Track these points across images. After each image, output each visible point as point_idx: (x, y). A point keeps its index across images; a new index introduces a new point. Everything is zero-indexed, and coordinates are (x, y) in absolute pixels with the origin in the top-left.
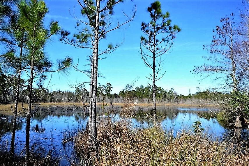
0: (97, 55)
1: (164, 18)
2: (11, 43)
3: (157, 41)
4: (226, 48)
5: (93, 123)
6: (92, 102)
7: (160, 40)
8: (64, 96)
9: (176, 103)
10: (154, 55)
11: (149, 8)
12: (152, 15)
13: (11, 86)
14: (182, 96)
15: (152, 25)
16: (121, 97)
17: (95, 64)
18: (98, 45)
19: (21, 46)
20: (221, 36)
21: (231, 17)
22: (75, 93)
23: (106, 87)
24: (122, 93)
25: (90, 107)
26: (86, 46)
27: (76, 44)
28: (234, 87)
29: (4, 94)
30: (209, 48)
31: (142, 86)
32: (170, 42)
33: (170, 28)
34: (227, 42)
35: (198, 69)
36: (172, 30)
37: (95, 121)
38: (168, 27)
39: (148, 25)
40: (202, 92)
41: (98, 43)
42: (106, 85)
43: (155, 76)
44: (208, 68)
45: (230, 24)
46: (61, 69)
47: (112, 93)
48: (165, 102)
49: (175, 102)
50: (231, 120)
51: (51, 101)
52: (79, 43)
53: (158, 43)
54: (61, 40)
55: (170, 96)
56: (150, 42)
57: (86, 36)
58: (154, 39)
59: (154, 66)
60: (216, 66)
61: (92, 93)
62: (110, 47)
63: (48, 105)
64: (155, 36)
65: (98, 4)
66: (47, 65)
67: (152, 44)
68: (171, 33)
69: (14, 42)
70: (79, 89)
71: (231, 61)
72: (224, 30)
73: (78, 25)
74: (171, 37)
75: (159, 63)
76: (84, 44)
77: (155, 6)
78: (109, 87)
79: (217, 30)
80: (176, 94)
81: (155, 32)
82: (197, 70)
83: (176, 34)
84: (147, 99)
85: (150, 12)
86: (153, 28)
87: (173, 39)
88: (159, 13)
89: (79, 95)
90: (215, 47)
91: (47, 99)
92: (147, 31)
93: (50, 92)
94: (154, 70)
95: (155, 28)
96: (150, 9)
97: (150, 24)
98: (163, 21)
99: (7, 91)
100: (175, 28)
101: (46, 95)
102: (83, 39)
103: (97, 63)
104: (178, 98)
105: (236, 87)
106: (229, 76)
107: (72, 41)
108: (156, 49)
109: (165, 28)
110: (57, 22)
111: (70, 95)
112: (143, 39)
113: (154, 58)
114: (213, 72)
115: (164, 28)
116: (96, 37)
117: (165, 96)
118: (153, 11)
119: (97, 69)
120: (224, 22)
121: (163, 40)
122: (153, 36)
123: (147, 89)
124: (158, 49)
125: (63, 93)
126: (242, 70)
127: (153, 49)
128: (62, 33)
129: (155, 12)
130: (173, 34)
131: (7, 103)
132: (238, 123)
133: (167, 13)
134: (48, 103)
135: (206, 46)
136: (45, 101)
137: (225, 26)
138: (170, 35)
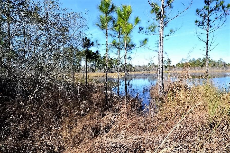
0: (163, 38)
2: (114, 36)
5: (161, 80)
6: (160, 68)
8: (141, 68)
9: (225, 70)
10: (208, 32)
12: (206, 2)
15: (205, 9)
16: (178, 67)
18: (163, 31)
19: (119, 37)
22: (147, 66)
23: (167, 61)
24: (179, 65)
25: (159, 71)
26: (155, 34)
31: (194, 59)
32: (224, 19)
33: (223, 8)
36: (225, 9)
37: (163, 79)
38: (221, 7)
39: (202, 10)
41: (163, 29)
42: (167, 60)
43: (208, 48)
46: (142, 46)
47: (171, 65)
48: (214, 69)
49: (223, 69)
52: (150, 32)
53: (211, 22)
54: (139, 32)
55: (219, 65)
57: (154, 28)
58: (208, 19)
59: (208, 40)
61: (160, 63)
62: (171, 31)
63: (133, 73)
64: (208, 17)
65: (163, 3)
68: (225, 11)
70: (149, 63)
73: (148, 22)
75: (212, 37)
76: (153, 32)
78: (169, 61)
80: (224, 63)
84: (198, 68)
87: (226, 16)
89: (150, 67)
91: (132, 70)
92: (201, 15)
93: (133, 66)
94: (207, 43)
95: (208, 11)
97: (204, 8)
98: (217, 3)
100: (228, 6)
101: (132, 68)
102: (152, 29)
103: (163, 43)
104: (226, 66)
108: (209, 27)
111: (144, 67)
112: (197, 22)
113: (208, 35)
115: (217, 8)
116: (162, 26)
117: (214, 64)
121: (216, 19)
122: (206, 17)
123: (198, 60)
125: (141, 66)
127: (207, 28)
128: (139, 28)
130: (226, 12)
131: (113, 72)
136: (132, 71)
138: (223, 14)
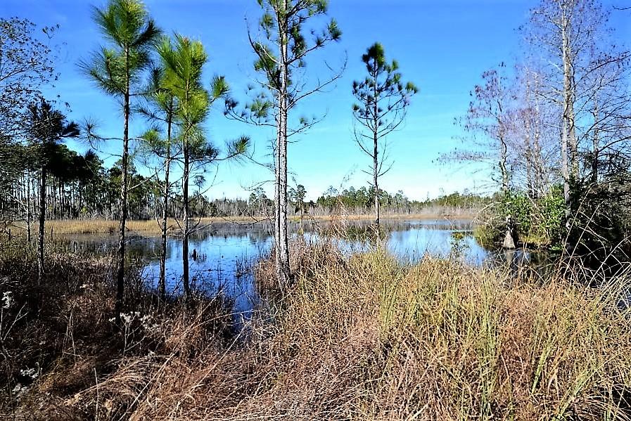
0: (285, 136)
1: (389, 71)
2: (153, 116)
3: (380, 111)
4: (491, 121)
5: (283, 244)
6: (279, 211)
7: (385, 109)
8: (232, 206)
9: (407, 214)
10: (376, 134)
11: (364, 55)
12: (369, 68)
13: (151, 193)
14: (416, 203)
16: (320, 206)
17: (283, 152)
18: (286, 119)
19: (169, 121)
20: (483, 102)
21: (500, 70)
22: (248, 201)
23: (297, 192)
25: (277, 220)
26: (266, 123)
27: (249, 120)
28: (504, 185)
29: (142, 206)
30: (464, 123)
31: (352, 188)
32: (401, 111)
33: (400, 88)
34: (493, 111)
35: (444, 157)
36: (404, 90)
37: (286, 240)
38: (396, 87)
39: (363, 86)
40: (448, 195)
41: (286, 116)
42: (296, 189)
43: (378, 168)
44: (461, 155)
45: (499, 80)
46: (232, 155)
47: (306, 200)
48: (390, 213)
49: (404, 211)
50: (497, 237)
51: (212, 216)
52: (254, 118)
53: (381, 114)
54: (225, 114)
55: (397, 203)
56: (367, 113)
57: (264, 107)
58: (375, 108)
59: (376, 153)
60: (475, 151)
61: (279, 198)
64: (375, 103)
65: (284, 51)
66: (211, 152)
67: (370, 116)
68: (403, 96)
69: (157, 115)
70: (254, 195)
71: (499, 142)
72: (489, 92)
73: (250, 89)
74: (403, 103)
75: (384, 147)
76: (262, 118)
77: (374, 53)
78: (302, 191)
79: (477, 91)
80: (406, 199)
81: (376, 96)
82: (443, 159)
83: (411, 97)
84: (361, 209)
85: (368, 63)
86: (371, 90)
87: (405, 108)
88: (380, 64)
90: (473, 121)
91: (206, 212)
92: (363, 95)
93: (210, 201)
94: (375, 157)
95: (375, 91)
96: (366, 59)
97: (367, 83)
98: (388, 77)
99: (145, 201)
100: (408, 87)
101: (205, 206)
102: (261, 111)
103: (286, 149)
104: (410, 206)
105: (506, 184)
106: (496, 167)
107: (243, 115)
108: (378, 124)
109: (392, 89)
110: (222, 78)
111: (241, 204)
112: (356, 108)
113: (376, 140)
114: (469, 161)
115: (389, 88)
116: (283, 106)
117: (389, 202)
118: (372, 61)
119: (286, 158)
120: (489, 78)
121: (389, 109)
122: (372, 102)
123: (361, 192)
124: (380, 124)
125: (231, 202)
126: (516, 157)
127: (373, 125)
128: (226, 102)
129: (375, 63)
130: (406, 98)
131: (147, 218)
132: (508, 241)
133: (394, 64)
134: (208, 218)
135: (458, 119)
136: (205, 215)
137: (489, 85)
138: (401, 101)
